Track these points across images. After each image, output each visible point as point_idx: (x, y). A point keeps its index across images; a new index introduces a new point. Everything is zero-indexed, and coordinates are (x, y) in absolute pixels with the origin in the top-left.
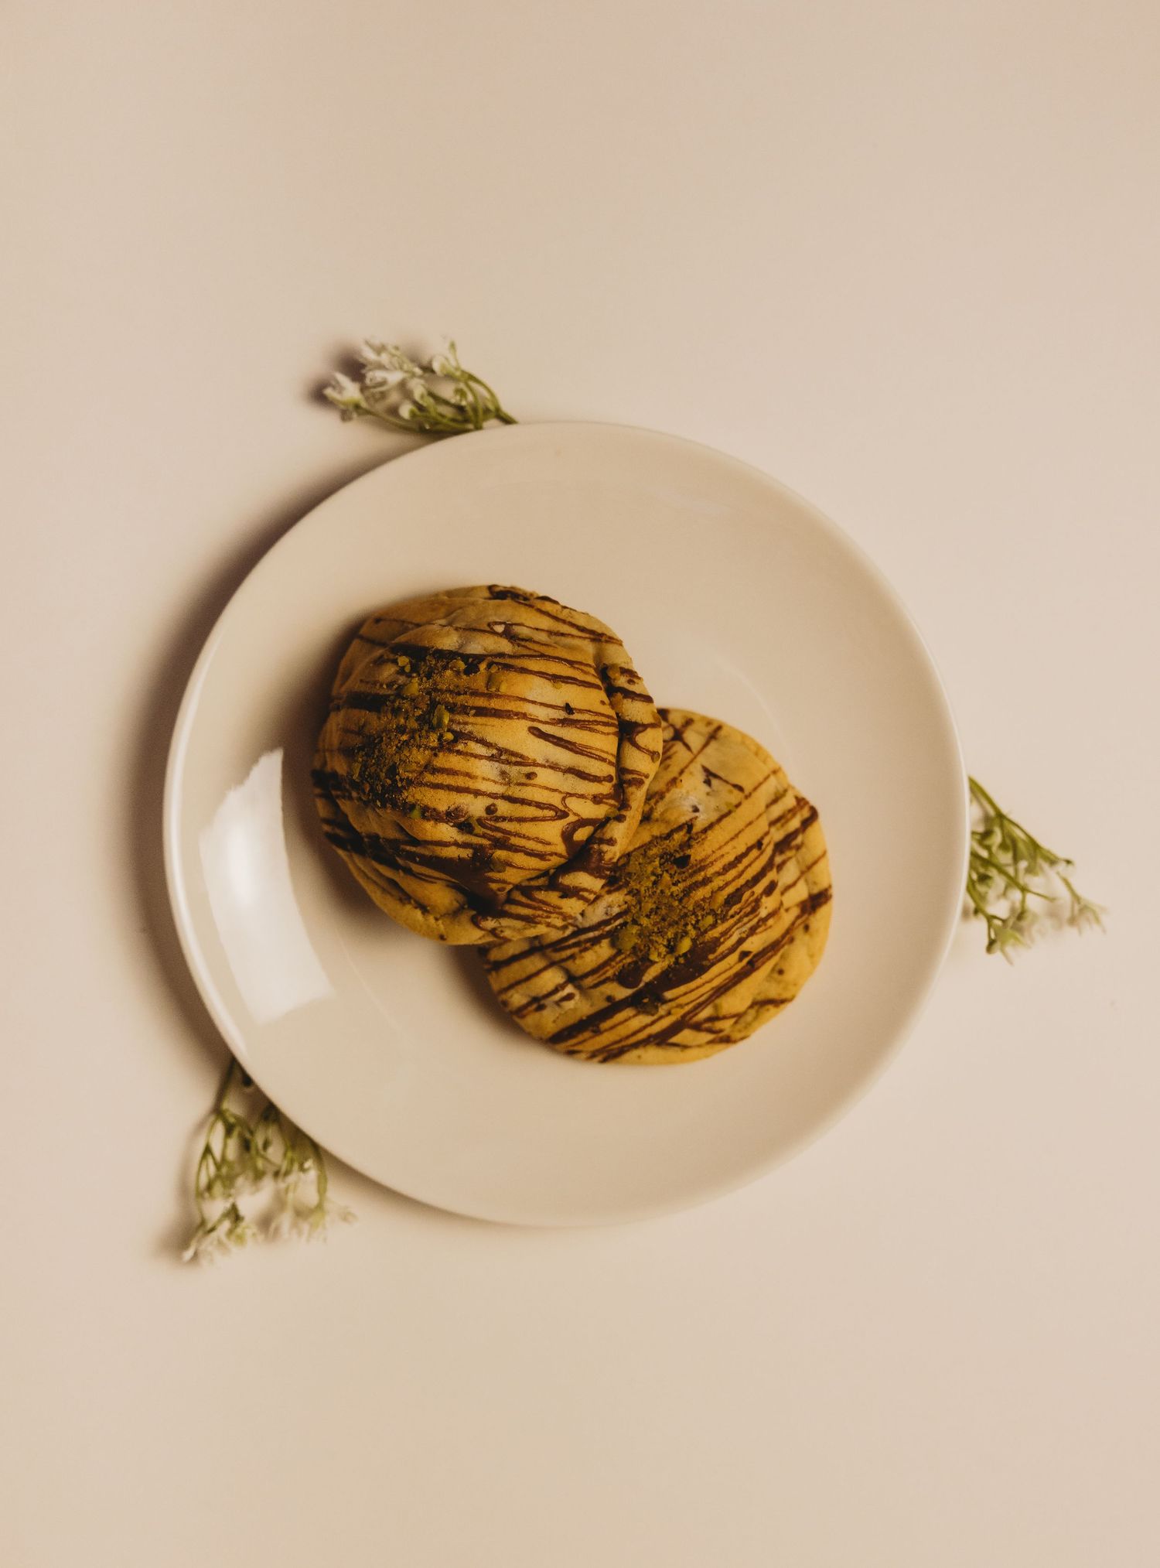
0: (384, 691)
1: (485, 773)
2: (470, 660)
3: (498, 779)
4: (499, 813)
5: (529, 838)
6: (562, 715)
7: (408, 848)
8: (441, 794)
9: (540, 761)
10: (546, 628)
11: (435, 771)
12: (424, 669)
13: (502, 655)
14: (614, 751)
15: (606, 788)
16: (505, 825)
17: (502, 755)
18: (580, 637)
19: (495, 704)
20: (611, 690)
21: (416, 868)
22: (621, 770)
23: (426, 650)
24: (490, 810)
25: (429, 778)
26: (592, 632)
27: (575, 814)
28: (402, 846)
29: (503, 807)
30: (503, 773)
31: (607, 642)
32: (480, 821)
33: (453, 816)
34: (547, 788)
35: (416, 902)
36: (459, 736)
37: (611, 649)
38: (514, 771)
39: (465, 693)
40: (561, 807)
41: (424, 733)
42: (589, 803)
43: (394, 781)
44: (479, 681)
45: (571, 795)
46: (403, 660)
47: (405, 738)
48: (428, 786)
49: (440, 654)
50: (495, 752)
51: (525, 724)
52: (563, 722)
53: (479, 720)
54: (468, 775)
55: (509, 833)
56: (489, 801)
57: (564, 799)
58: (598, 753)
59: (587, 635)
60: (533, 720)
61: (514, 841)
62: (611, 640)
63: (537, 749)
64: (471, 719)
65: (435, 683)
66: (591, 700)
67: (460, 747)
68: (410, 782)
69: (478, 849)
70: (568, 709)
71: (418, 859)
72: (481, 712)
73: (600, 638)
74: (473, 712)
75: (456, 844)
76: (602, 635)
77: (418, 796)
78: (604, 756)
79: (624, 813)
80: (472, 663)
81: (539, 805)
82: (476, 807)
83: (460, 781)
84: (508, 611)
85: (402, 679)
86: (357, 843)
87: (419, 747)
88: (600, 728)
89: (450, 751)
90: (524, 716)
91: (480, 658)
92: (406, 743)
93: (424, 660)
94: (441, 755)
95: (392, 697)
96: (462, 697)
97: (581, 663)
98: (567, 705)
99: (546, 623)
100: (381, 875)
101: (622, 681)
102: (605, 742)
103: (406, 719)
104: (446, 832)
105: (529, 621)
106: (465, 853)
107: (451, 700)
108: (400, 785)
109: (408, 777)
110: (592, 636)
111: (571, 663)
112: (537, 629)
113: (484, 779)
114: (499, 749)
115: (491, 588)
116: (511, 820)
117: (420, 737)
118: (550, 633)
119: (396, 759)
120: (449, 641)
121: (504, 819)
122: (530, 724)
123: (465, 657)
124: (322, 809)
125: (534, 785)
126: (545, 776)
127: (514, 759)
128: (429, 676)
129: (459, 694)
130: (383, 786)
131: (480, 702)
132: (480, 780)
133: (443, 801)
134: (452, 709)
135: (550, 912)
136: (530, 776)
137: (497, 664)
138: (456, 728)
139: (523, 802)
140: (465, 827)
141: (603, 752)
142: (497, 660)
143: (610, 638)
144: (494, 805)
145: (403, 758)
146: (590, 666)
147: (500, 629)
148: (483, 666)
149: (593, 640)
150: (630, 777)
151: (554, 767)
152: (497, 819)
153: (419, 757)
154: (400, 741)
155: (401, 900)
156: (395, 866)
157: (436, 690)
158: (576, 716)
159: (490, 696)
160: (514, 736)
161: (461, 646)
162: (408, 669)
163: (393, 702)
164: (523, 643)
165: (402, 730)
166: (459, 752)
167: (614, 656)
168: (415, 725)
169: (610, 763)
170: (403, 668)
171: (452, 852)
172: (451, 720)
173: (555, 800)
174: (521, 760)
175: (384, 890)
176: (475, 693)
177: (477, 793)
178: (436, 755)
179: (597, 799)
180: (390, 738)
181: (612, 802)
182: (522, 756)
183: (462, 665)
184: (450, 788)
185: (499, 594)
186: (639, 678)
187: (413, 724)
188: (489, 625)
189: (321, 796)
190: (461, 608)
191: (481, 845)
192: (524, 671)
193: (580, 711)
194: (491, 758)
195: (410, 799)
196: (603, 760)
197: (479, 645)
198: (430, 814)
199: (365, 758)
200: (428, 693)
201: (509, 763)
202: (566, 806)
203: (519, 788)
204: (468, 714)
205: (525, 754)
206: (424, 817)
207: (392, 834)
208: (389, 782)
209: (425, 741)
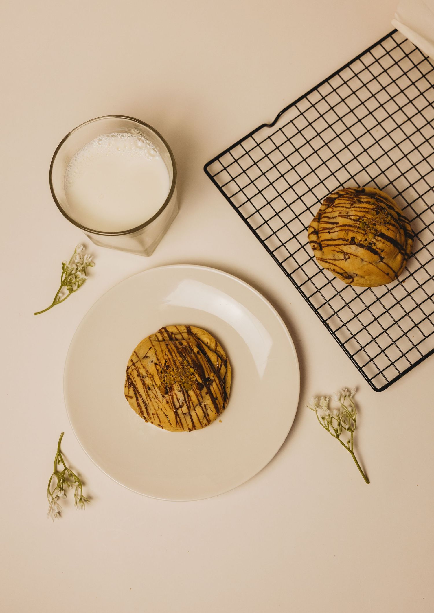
0: (379, 238)
2: (353, 243)
3: (349, 211)
5: (343, 200)
6: (331, 231)
8: (364, 207)
9: (337, 218)
11: (365, 212)
12: (368, 242)
13: (345, 245)
14: (320, 225)
15: (323, 216)
16: (349, 202)
17: (347, 217)
20: (319, 242)
22: (319, 221)
23: (367, 250)
25: (367, 210)
27: (331, 208)
29: (349, 206)
30: (347, 213)
36: (358, 220)
37: (319, 256)
38: (345, 214)
39: (355, 232)
40: (334, 208)
41: (368, 223)
42: (327, 212)
43: (377, 211)
44: (351, 235)
45: (331, 212)
46: (374, 248)
47: (373, 222)
48: (368, 208)
49: (363, 246)
52: (332, 229)
54: (357, 211)
55: (348, 200)
56: (352, 206)
57: (333, 211)
59: (326, 260)
61: (347, 199)
62: (319, 259)
64: (353, 224)
65: (364, 236)
66: (324, 237)
67: (357, 217)
69: (357, 197)
70: (329, 232)
75: (363, 198)
77: (371, 206)
80: (352, 241)
81: (339, 207)
82: (356, 205)
83: (359, 210)
85: (374, 241)
86: (398, 213)
87: (369, 219)
88: (322, 229)
89: (360, 217)
90: (340, 227)
91: (351, 244)
92: (373, 220)
93: (367, 246)
94: (363, 216)
95: (377, 235)
96: (356, 230)
98: (329, 234)
101: (316, 246)
103: (373, 228)
104: (365, 200)
106: (360, 197)
107: (359, 230)
108: (375, 210)
109: (373, 211)
113: (352, 211)
117: (369, 221)
119: (376, 216)
120: (361, 251)
121: (349, 203)
122: (339, 225)
123: (355, 244)
125: (340, 211)
126: (336, 215)
127: (344, 216)
128: (366, 240)
129: (357, 231)
133: (364, 205)
134: (359, 228)
136: (340, 213)
137: (346, 241)
138: (358, 223)
140: (359, 201)
141: (322, 224)
145: (374, 216)
146: (324, 247)
148: (350, 240)
150: (317, 220)
151: (334, 217)
153: (370, 216)
154: (375, 221)
157: (364, 234)
158: (327, 231)
159: (348, 230)
160: (343, 222)
161: (357, 249)
162: (373, 245)
164: (340, 251)
165: (374, 225)
167: (318, 253)
172: (359, 225)
173: (335, 210)
174: (342, 216)
176: (352, 231)
177: (354, 208)
179: (325, 213)
180: (378, 223)
181: (322, 214)
183: (356, 240)
184: (361, 208)
186: (313, 249)
187: (371, 226)
188: (350, 258)
190: (360, 268)
192: (339, 239)
193: (326, 232)
194: (350, 216)
195: (373, 206)
196: (322, 222)
197: (352, 249)
198: (369, 203)
199: (386, 220)
200: (366, 234)
203: (343, 210)
204: (354, 226)
205: (341, 218)
208: (379, 211)
209: (367, 220)
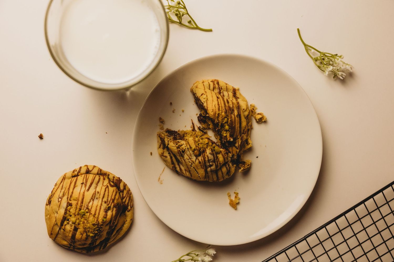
0: (73, 227)
1: (97, 203)
2: (68, 205)
3: (98, 200)
4: (106, 201)
5: (112, 194)
6: (84, 185)
7: (111, 224)
8: (101, 213)
9: (95, 190)
10: (60, 190)
11: (95, 214)
12: (69, 217)
13: (68, 198)
14: (93, 175)
15: (102, 177)
16: (109, 199)
17: (93, 198)
18: (64, 182)
19: (80, 199)
20: (77, 175)
21: (116, 223)
22: (98, 174)
23: (63, 217)
24: (105, 203)
25: (96, 216)
26: (63, 179)
27: (107, 184)
28: (111, 225)
29: (105, 199)
30: (97, 199)
31: (65, 176)
32: (108, 205)
33: (106, 211)
34: (101, 189)
35: (122, 226)
36: (87, 208)
37: (67, 176)
38: (97, 196)
39: (77, 206)
40: (106, 187)
41: (85, 217)
42: (105, 181)
43: (96, 225)
44: (74, 203)
45: (103, 185)
46: (65, 223)
47: (86, 222)
48: (99, 216)
49: (65, 213)
50: (92, 200)
51: (86, 193)
52: (86, 185)
53: (84, 203)
54: (97, 206)
55: (111, 199)
56: (103, 203)
57: (103, 186)
58: (93, 178)
59: (63, 181)
60: (85, 191)
61: (113, 198)
62: (65, 175)
63: (92, 190)
64: (84, 205)
65: (73, 214)
66: (80, 179)
67: (90, 208)
68: (97, 220)
69: (114, 207)
70: (82, 184)
71: (114, 222)
72: (82, 202)
73: (64, 178)
74: (82, 204)
75: (112, 211)
76: (63, 177)
77: (101, 219)
78: (94, 177)
79: (107, 174)
80: (69, 205)
81: (105, 191)
82: (104, 206)
83: (98, 208)
84: (55, 200)
85: (71, 223)
86: (107, 240)
87: (89, 218)
88: (87, 177)
89: (90, 210)
90: (84, 193)
91: (68, 203)
92: (87, 221)
93: (66, 217)
94: (91, 213)
95: (75, 225)
96: (78, 207)
97: (71, 181)
98: (81, 184)
100: (115, 234)
101: (76, 173)
102: (91, 177)
103: (81, 221)
104: (109, 213)
105: (59, 193)
106: (115, 209)
107: (78, 210)
108: (97, 223)
109: (96, 221)
110: (64, 180)
111: (71, 184)
112: (61, 192)
113: (98, 203)
114: (91, 199)
115: (47, 205)
116: (108, 198)
117: (86, 218)
118: (62, 189)
119: (91, 224)
120: (62, 211)
121: (108, 199)
122: (86, 192)
123: (67, 206)
124: (97, 250)
125: (100, 192)
126: (98, 189)
127: (94, 196)
128: (71, 216)
129: (77, 208)
130: (97, 228)
131: (79, 203)
132: (98, 204)
133: (102, 213)
134: (80, 209)
135: (128, 193)
136: (98, 193)
137: (70, 198)
138: (85, 209)
139: (104, 195)
140: (109, 208)
141: (93, 177)
142: (69, 199)
143: (64, 175)
144: (104, 201)
145: (91, 222)
146: (71, 179)
147: (60, 200)
148: (70, 202)
149: (65, 179)
150: (99, 172)
151: (96, 188)
152: (108, 201)
153: (91, 218)
154: (86, 223)
155: (121, 230)
156: (114, 229)
157: (75, 214)
158: (84, 182)
159: (78, 200)
160: (89, 195)
161: (64, 208)
162: (68, 222)
163: (76, 225)
164: (65, 194)
165: (84, 223)
166: (91, 208)
167: (69, 175)
168: (83, 219)
169: (96, 176)
170: (67, 223)
171: (114, 212)
172: (83, 210)
173: (104, 188)
174: (95, 194)
175: (118, 234)
176: (77, 204)
177: (101, 205)
178: (91, 214)
179: (104, 179)
180: (85, 225)
181: (105, 176)
182: (93, 194)
183: (69, 207)
184: (100, 211)
185: (49, 202)
186: (75, 169)
187: (83, 220)
188: (59, 202)
189: (94, 250)
190: (52, 211)
191: (113, 205)
192: (72, 193)
193: (83, 181)
194: (93, 200)
195: (101, 221)
196: (95, 177)
197: (64, 204)
198: (105, 217)
199: (89, 233)
200: (75, 216)
201: (95, 197)
202: (105, 186)
203: (101, 195)
204: (82, 205)
205: (93, 193)
206: (106, 218)
207: (107, 228)
208: (96, 226)
209: (87, 217)
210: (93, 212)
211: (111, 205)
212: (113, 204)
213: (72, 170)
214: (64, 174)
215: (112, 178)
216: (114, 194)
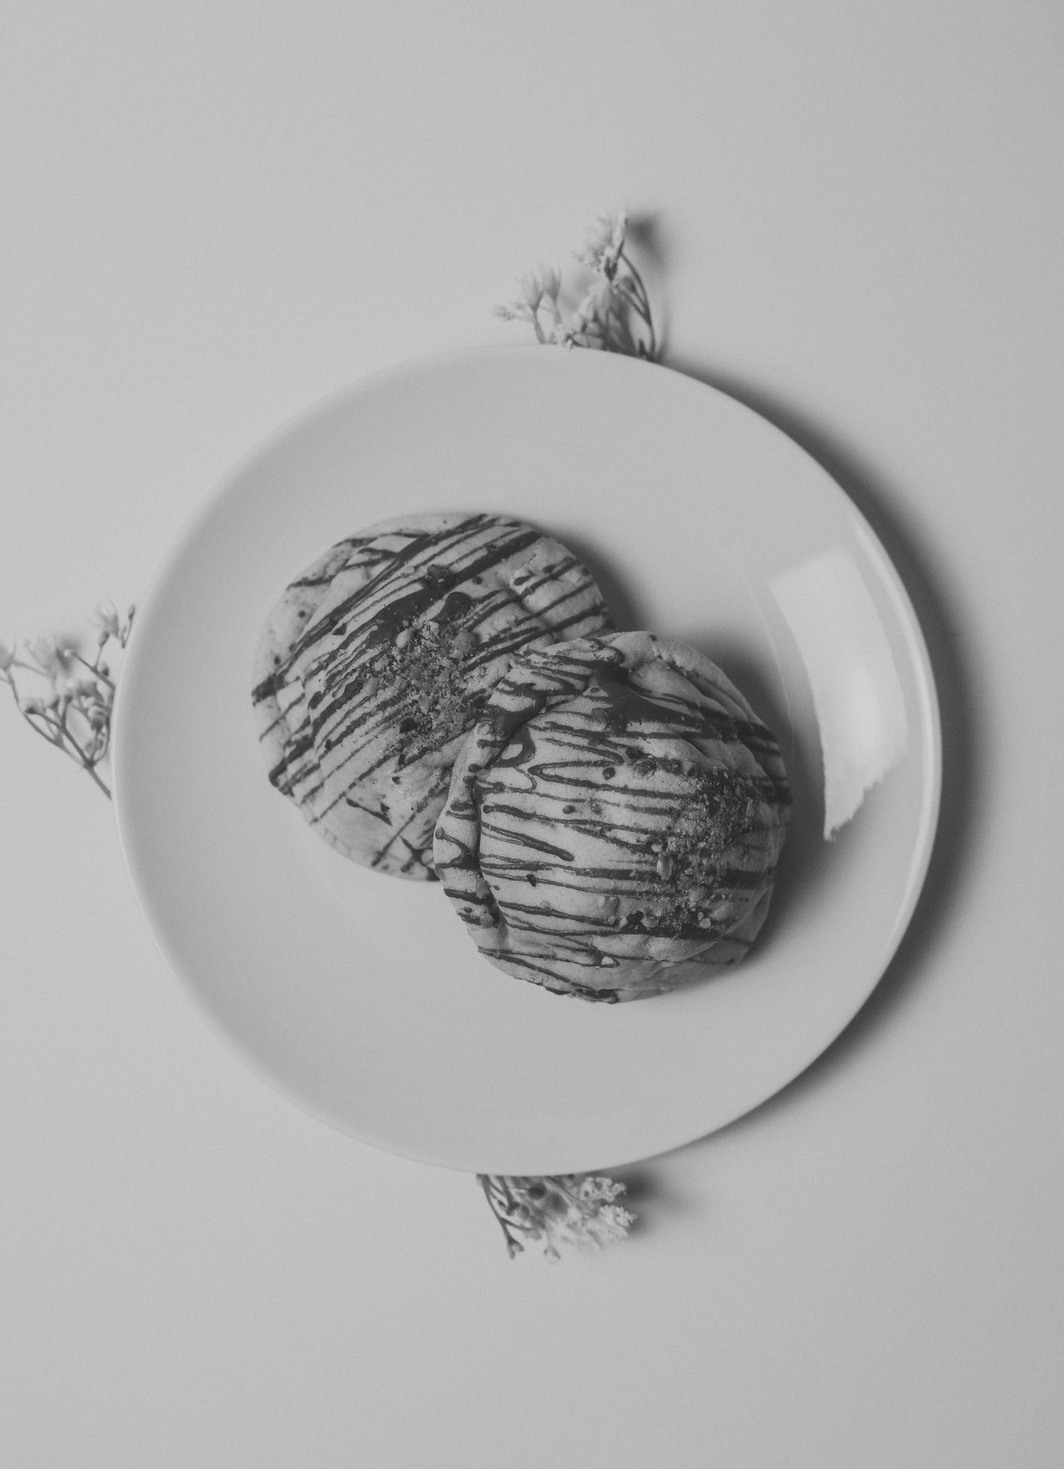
0: (723, 892)
1: (618, 812)
2: (636, 928)
3: (603, 806)
4: (601, 769)
5: (569, 745)
6: (540, 874)
7: (693, 730)
8: (662, 788)
9: (561, 826)
10: (558, 962)
11: (669, 812)
12: (684, 916)
13: (604, 934)
14: (483, 838)
15: (491, 799)
17: (601, 830)
18: (523, 954)
19: (610, 884)
20: (488, 901)
21: (683, 709)
22: (475, 818)
23: (682, 937)
24: (610, 773)
25: (675, 804)
26: (510, 960)
27: (521, 771)
28: (699, 731)
29: (596, 775)
30: (598, 811)
31: (495, 951)
32: (620, 761)
33: (648, 765)
34: (552, 797)
36: (645, 848)
37: (491, 943)
38: (587, 814)
39: (641, 893)
40: (536, 778)
41: (682, 852)
42: (507, 783)
43: (710, 799)
44: (627, 907)
45: (527, 791)
46: (705, 924)
47: (702, 845)
48: (676, 795)
49: (667, 932)
50: (608, 834)
51: (579, 863)
52: (538, 866)
53: (625, 866)
54: (635, 809)
55: (589, 750)
56: (612, 782)
57: (534, 787)
58: (500, 836)
59: (515, 956)
60: (569, 868)
61: (584, 742)
62: (490, 953)
63: (565, 838)
64: (634, 866)
65: (672, 902)
66: (509, 891)
67: (644, 838)
68: (695, 799)
69: (622, 732)
70: (533, 881)
71: (683, 718)
72: (623, 875)
73: (503, 955)
74: (632, 874)
75: (644, 736)
76: (500, 958)
77: (686, 785)
78: (494, 833)
79: (471, 774)
80: (635, 924)
81: (560, 779)
82: (625, 775)
83: (643, 802)
84: (598, 978)
85: (706, 904)
86: (743, 732)
87: (687, 836)
88: (500, 862)
89: (654, 833)
90: (579, 872)
91: (626, 930)
92: (700, 839)
93: (684, 926)
94: (664, 829)
95: (716, 885)
96: (644, 889)
97: (521, 928)
98: (534, 885)
99: (559, 968)
100: (718, 700)
101: (478, 911)
102: (493, 847)
103: (700, 864)
104: (656, 748)
105: (577, 970)
106: (634, 727)
107: (656, 885)
108: (705, 796)
109: (697, 804)
110: (510, 956)
111: (531, 928)
112: (568, 961)
113: (618, 805)
114: (604, 836)
115: (617, 1000)
116: (588, 764)
117: (686, 846)
118: (554, 958)
119: (710, 822)
120: (659, 946)
121: (596, 764)
122: (572, 864)
123: (642, 930)
125: (566, 800)
126: (555, 809)
127: (588, 827)
128: (679, 909)
129: (647, 892)
130: (722, 794)
131: (625, 885)
132: (623, 804)
133: (660, 780)
134: (654, 877)
135: (543, 668)
136: (570, 810)
137: (608, 925)
138: (648, 857)
139: (576, 783)
140: (636, 755)
141: (495, 837)
142: (610, 929)
143: (491, 955)
144: (607, 778)
145: (703, 824)
146: (511, 925)
147: (606, 960)
148: (624, 922)
149: (510, 952)
150: (466, 812)
151: (546, 820)
152: (602, 763)
153: (686, 826)
154: (707, 841)
156: (705, 710)
157: (671, 895)
158: (524, 873)
159: (615, 891)
160: (589, 851)
161: (646, 942)
162: (701, 915)
163: (714, 882)
164: (582, 947)
165: (705, 853)
166: (645, 832)
167: (486, 936)
168: (691, 858)
169: (487, 826)
170: (706, 916)
171: (648, 727)
172: (655, 865)
173: (543, 786)
174: (579, 825)
175: (714, 684)
176: (630, 894)
177: (625, 790)
178: (669, 828)
179: (499, 787)
180: (717, 843)
181: (484, 785)
182: (580, 830)
183: (646, 922)
184: (654, 794)
185: (608, 995)
186: (460, 914)
187: (693, 859)
188: (618, 964)
189: (782, 779)
190: (648, 979)
191: (618, 736)
192: (581, 919)
193: (520, 879)
194: (611, 827)
195: (694, 781)
196: (494, 829)
197: (624, 944)
198: (672, 766)
199: (742, 822)
200: (678, 892)
201: (593, 823)
202: (532, 779)
203: (582, 797)
204: (637, 872)
205: (576, 833)
206: (679, 763)
207: (710, 744)
208: (716, 798)
209: (682, 842)
210: (661, 823)
211: (616, 746)
212: (614, 739)
213: (464, 925)
214: (483, 958)
215: (487, 749)
216: (567, 738)
